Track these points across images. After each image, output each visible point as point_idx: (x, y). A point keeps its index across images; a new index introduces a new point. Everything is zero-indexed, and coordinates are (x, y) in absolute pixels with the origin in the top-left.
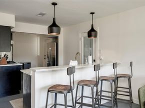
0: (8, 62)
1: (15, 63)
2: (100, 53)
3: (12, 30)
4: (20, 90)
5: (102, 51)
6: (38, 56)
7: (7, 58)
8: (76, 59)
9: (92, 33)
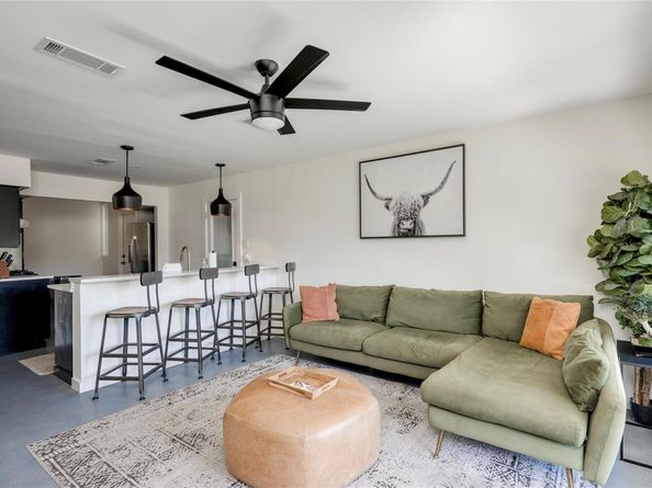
0: (13, 273)
1: (31, 274)
2: (245, 247)
3: (21, 193)
4: (49, 337)
5: (248, 243)
6: (103, 258)
7: (9, 261)
8: (181, 259)
9: (220, 206)
